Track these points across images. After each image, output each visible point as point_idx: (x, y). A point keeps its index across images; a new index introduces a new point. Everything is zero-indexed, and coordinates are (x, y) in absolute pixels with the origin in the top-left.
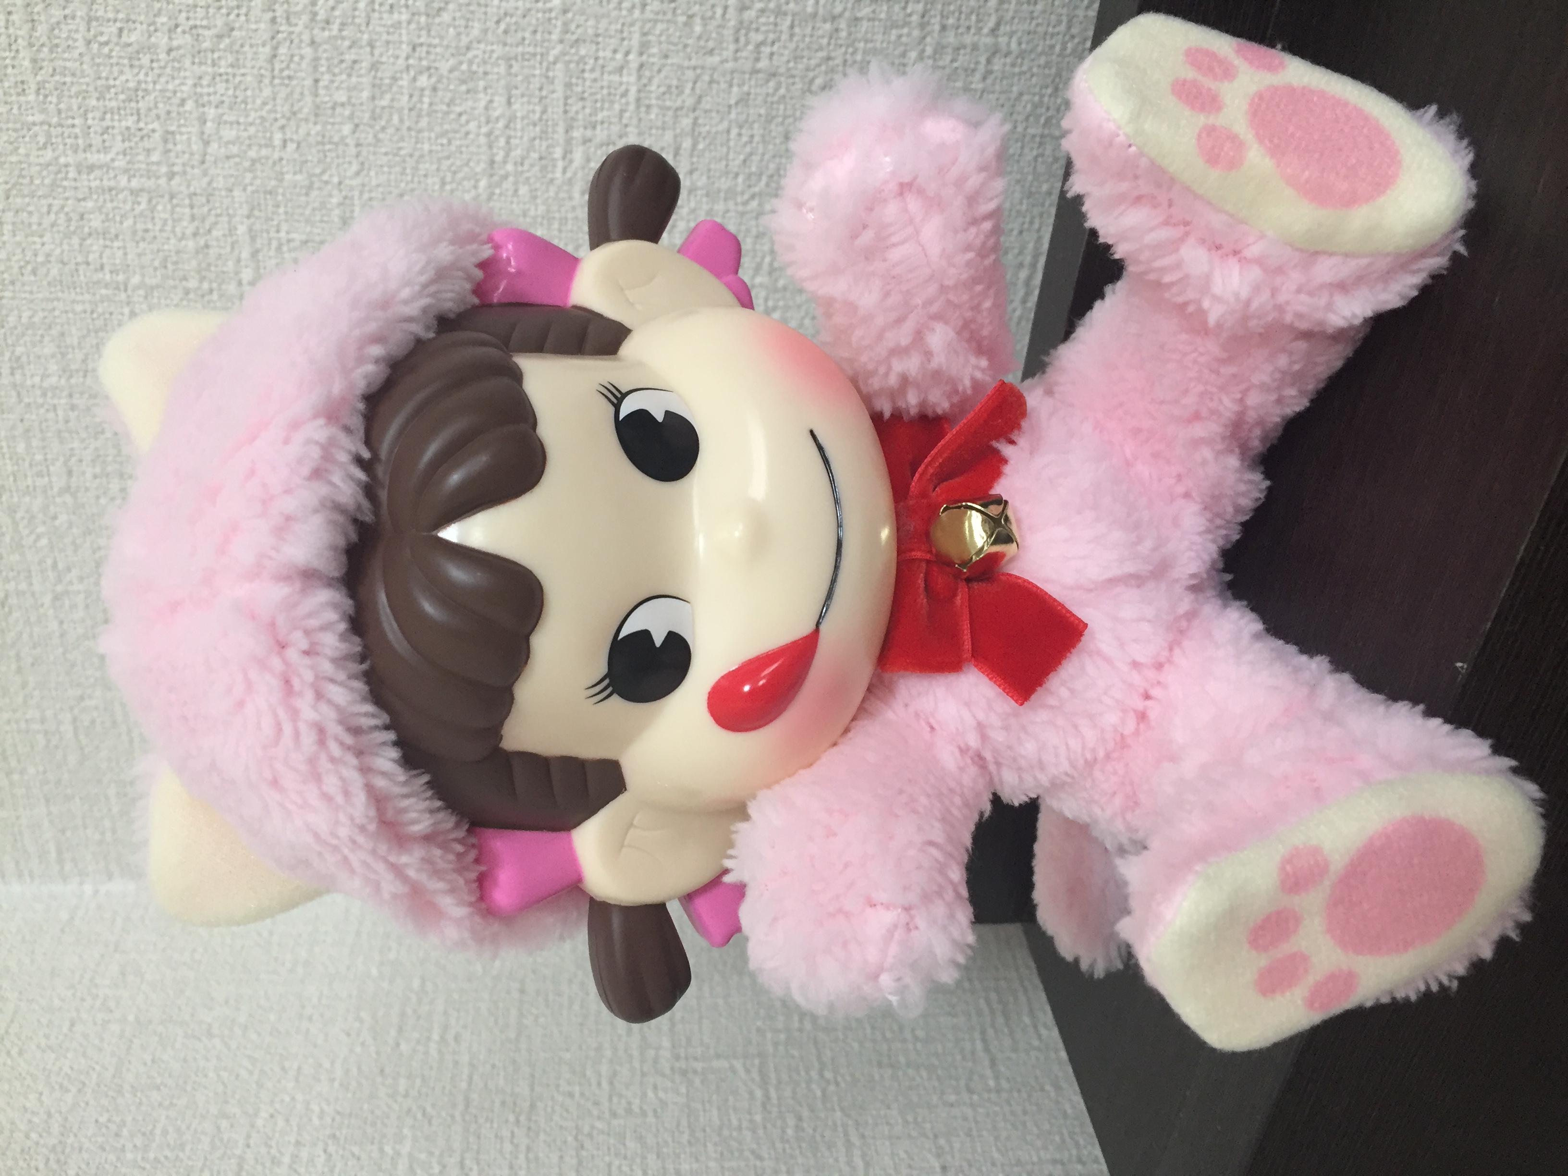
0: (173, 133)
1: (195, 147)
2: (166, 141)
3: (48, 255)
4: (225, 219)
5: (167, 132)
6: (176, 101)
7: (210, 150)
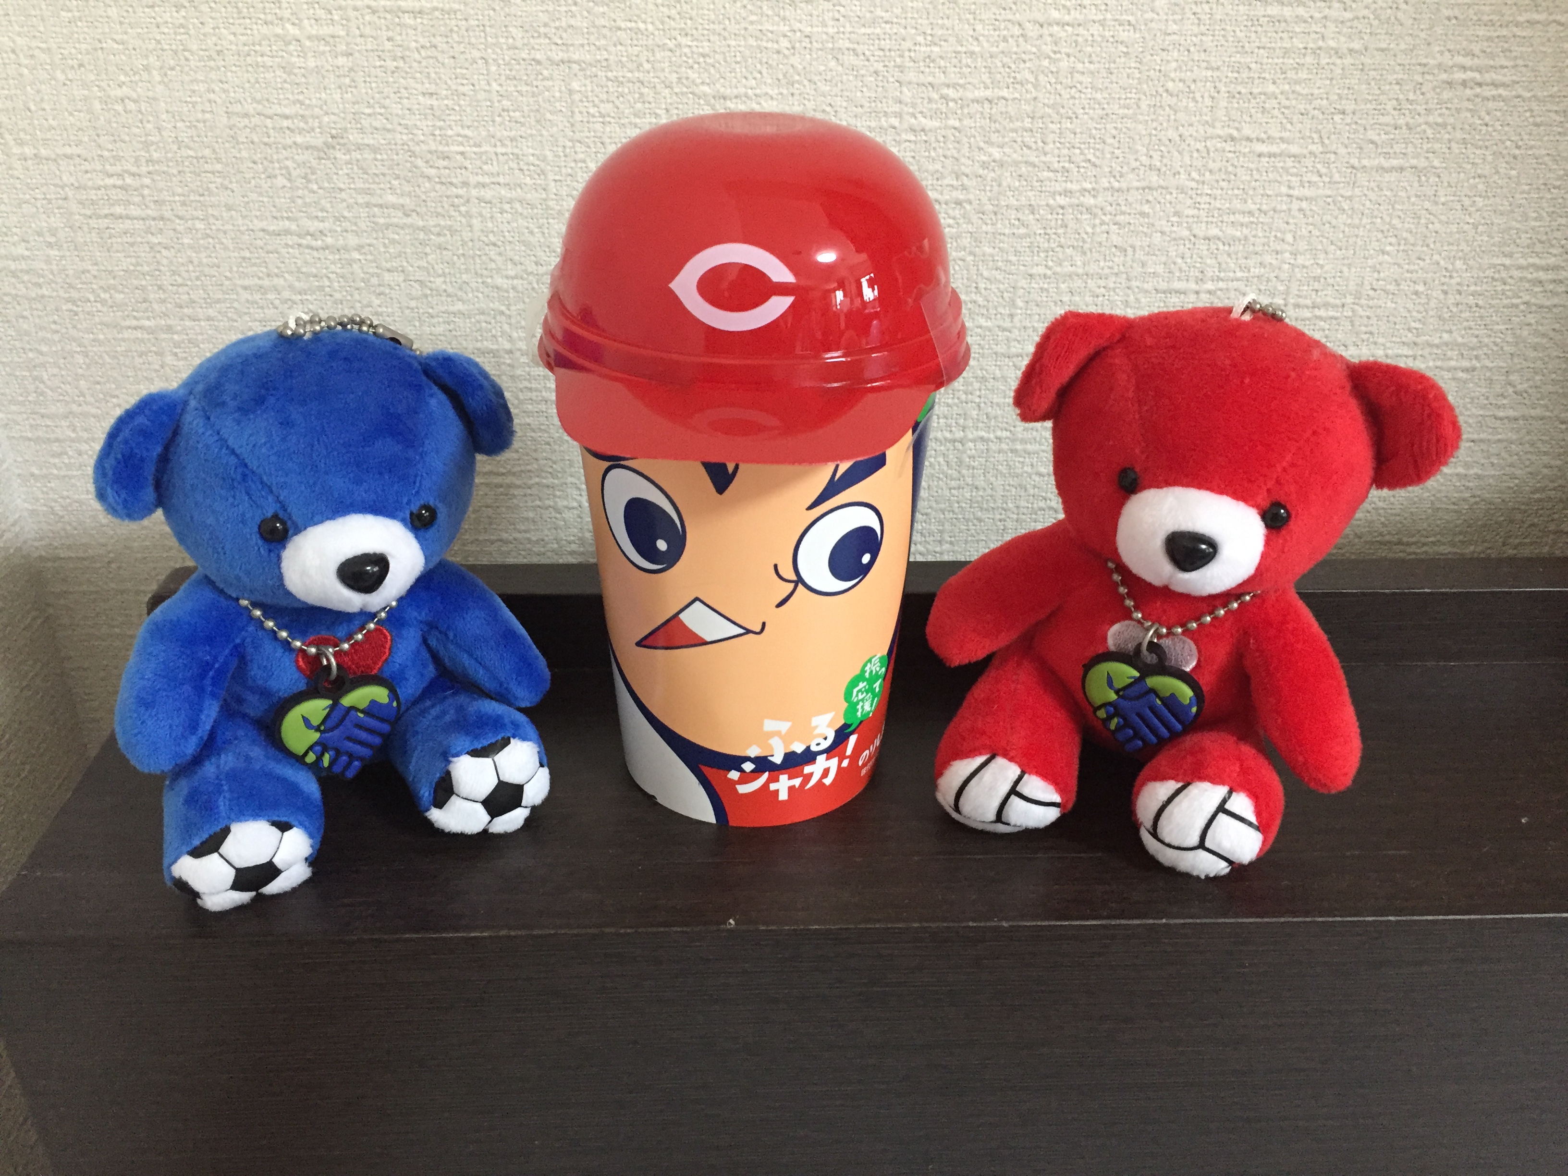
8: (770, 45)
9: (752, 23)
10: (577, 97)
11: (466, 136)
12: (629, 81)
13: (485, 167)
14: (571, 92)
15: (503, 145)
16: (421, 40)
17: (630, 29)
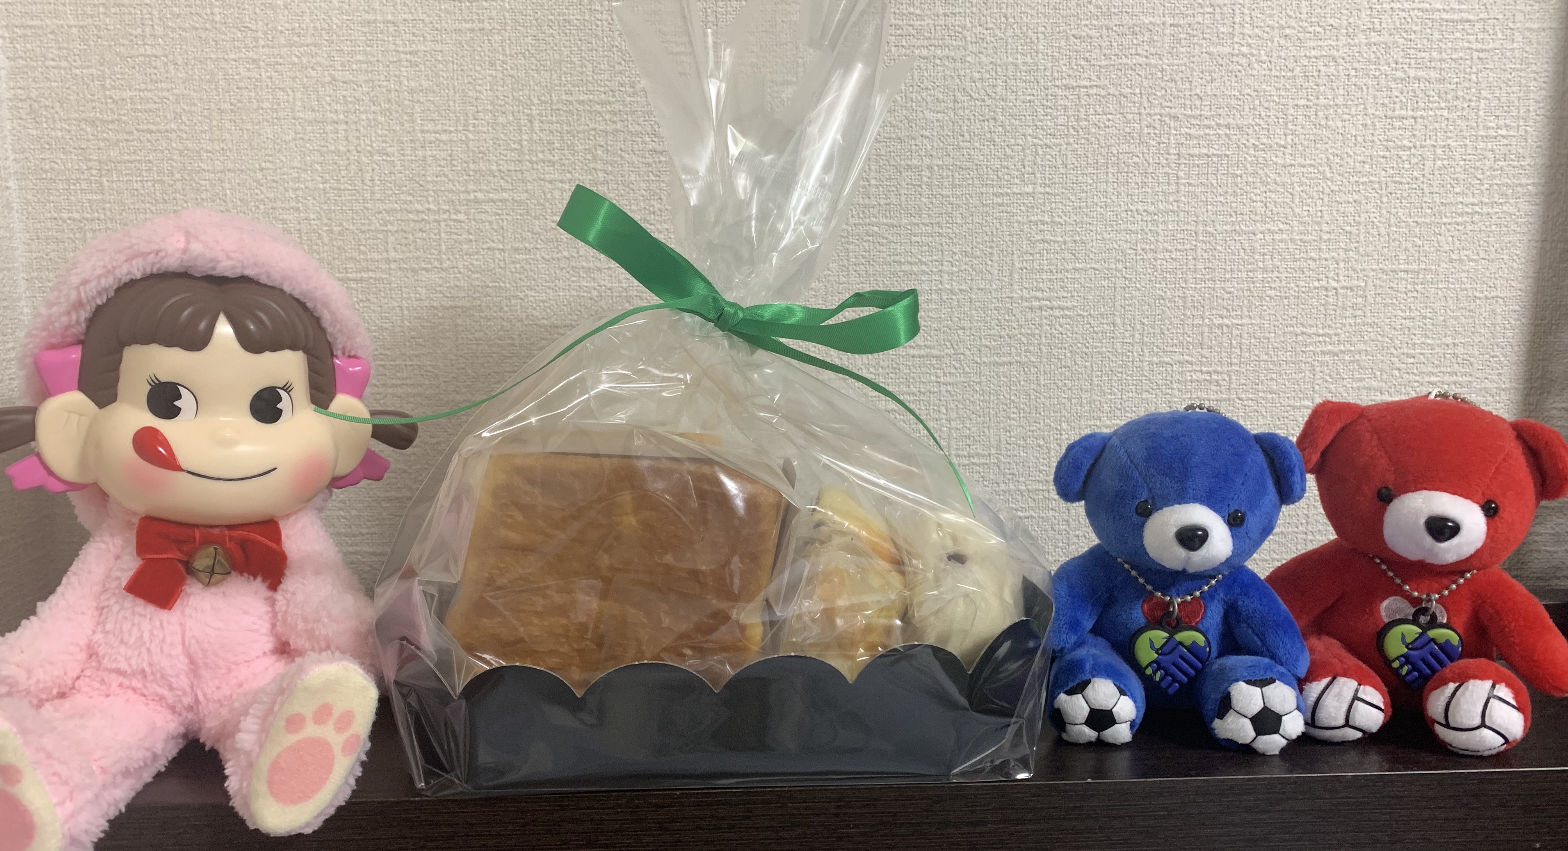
0: (554, 166)
1: (547, 176)
2: (549, 161)
3: (480, 92)
4: (511, 187)
5: (554, 163)
6: (570, 169)
7: (547, 184)
8: (585, 294)
9: (573, 282)
10: (460, 329)
11: (386, 355)
12: (495, 318)
13: (398, 374)
14: (456, 326)
15: (411, 360)
16: (360, 296)
17: (495, 287)
